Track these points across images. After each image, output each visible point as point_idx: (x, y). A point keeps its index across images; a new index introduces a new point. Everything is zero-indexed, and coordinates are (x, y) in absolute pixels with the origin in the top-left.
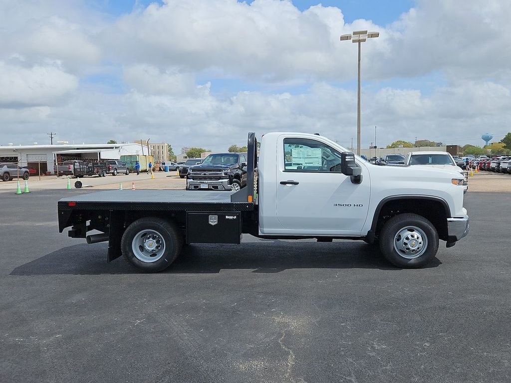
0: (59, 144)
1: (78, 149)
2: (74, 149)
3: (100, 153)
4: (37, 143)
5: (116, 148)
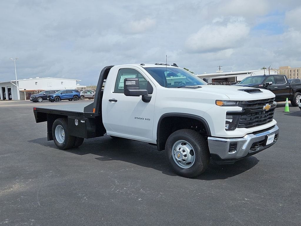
0: (217, 72)
1: (226, 75)
2: (224, 75)
3: (236, 77)
4: (206, 73)
5: (248, 73)
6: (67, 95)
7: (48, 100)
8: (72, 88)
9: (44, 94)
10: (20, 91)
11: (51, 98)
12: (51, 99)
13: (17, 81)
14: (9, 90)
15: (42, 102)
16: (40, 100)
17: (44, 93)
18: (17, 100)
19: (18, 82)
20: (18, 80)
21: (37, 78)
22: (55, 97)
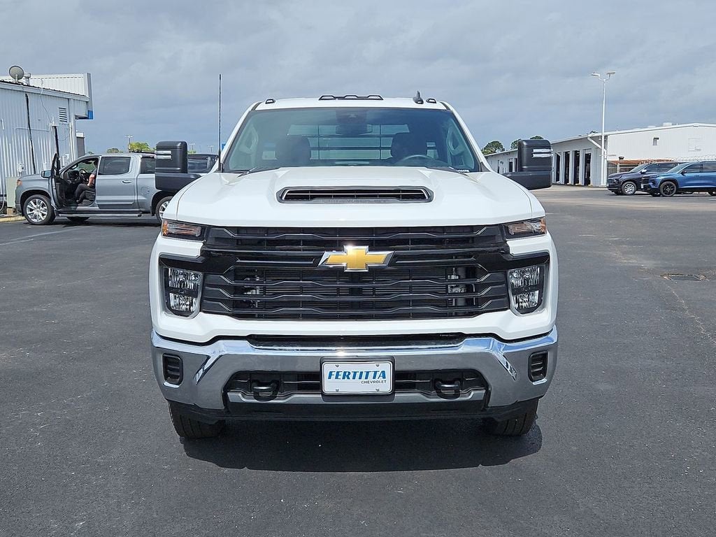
6: (702, 178)
7: (642, 190)
8: (706, 158)
9: (644, 173)
10: (609, 163)
11: (651, 184)
12: (649, 186)
13: (604, 134)
14: (588, 157)
15: (633, 194)
16: (630, 189)
17: (643, 171)
18: (598, 187)
19: (606, 137)
20: (606, 133)
21: (665, 124)
22: (663, 181)
